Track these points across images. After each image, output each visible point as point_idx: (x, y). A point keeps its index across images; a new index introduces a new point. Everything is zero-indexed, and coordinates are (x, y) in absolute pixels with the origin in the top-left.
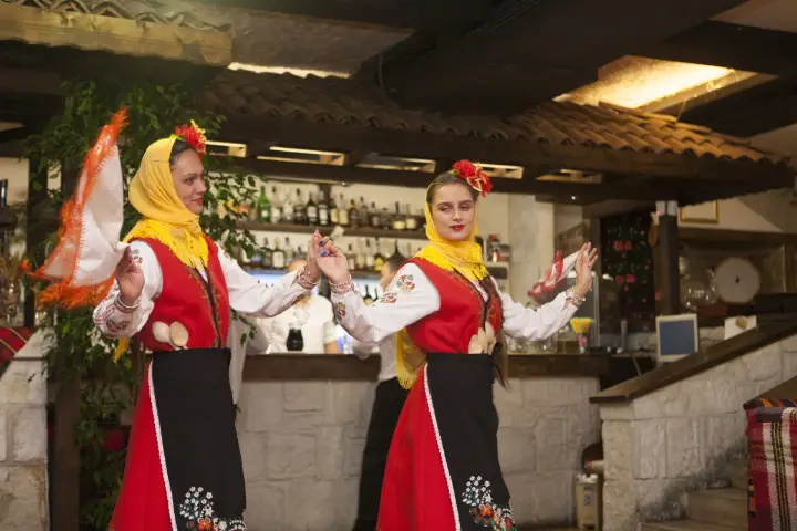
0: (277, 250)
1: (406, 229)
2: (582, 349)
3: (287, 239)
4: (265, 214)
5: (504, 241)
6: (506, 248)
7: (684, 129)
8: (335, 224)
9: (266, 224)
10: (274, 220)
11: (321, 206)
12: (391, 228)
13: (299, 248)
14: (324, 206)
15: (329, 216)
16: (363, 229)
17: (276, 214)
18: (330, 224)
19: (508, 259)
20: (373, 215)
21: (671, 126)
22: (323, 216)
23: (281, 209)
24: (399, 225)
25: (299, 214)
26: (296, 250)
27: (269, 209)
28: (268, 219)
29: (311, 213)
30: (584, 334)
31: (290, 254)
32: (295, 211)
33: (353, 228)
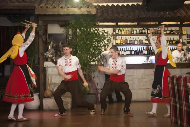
0: (136, 40)
3: (138, 37)
4: (132, 32)
8: (149, 33)
9: (133, 35)
10: (135, 33)
11: (146, 30)
13: (141, 39)
14: (147, 29)
15: (148, 32)
16: (156, 34)
18: (148, 33)
20: (159, 31)
22: (146, 32)
23: (136, 31)
25: (141, 32)
26: (140, 40)
29: (143, 31)
31: (138, 41)
32: (140, 31)
33: (154, 34)
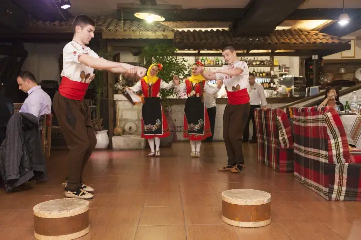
1: (256, 65)
2: (289, 96)
4: (217, 63)
5: (287, 66)
6: (288, 68)
7: (320, 35)
12: (252, 65)
17: (220, 63)
19: (288, 72)
21: (316, 35)
23: (222, 61)
24: (254, 64)
27: (218, 62)
28: (218, 64)
30: (289, 92)
